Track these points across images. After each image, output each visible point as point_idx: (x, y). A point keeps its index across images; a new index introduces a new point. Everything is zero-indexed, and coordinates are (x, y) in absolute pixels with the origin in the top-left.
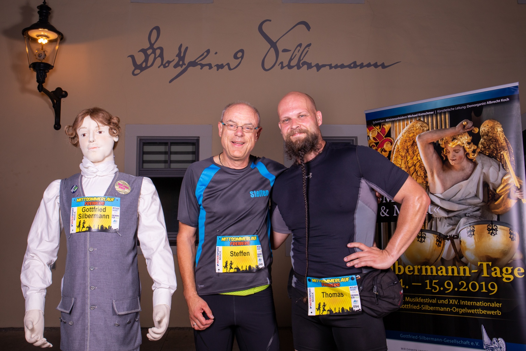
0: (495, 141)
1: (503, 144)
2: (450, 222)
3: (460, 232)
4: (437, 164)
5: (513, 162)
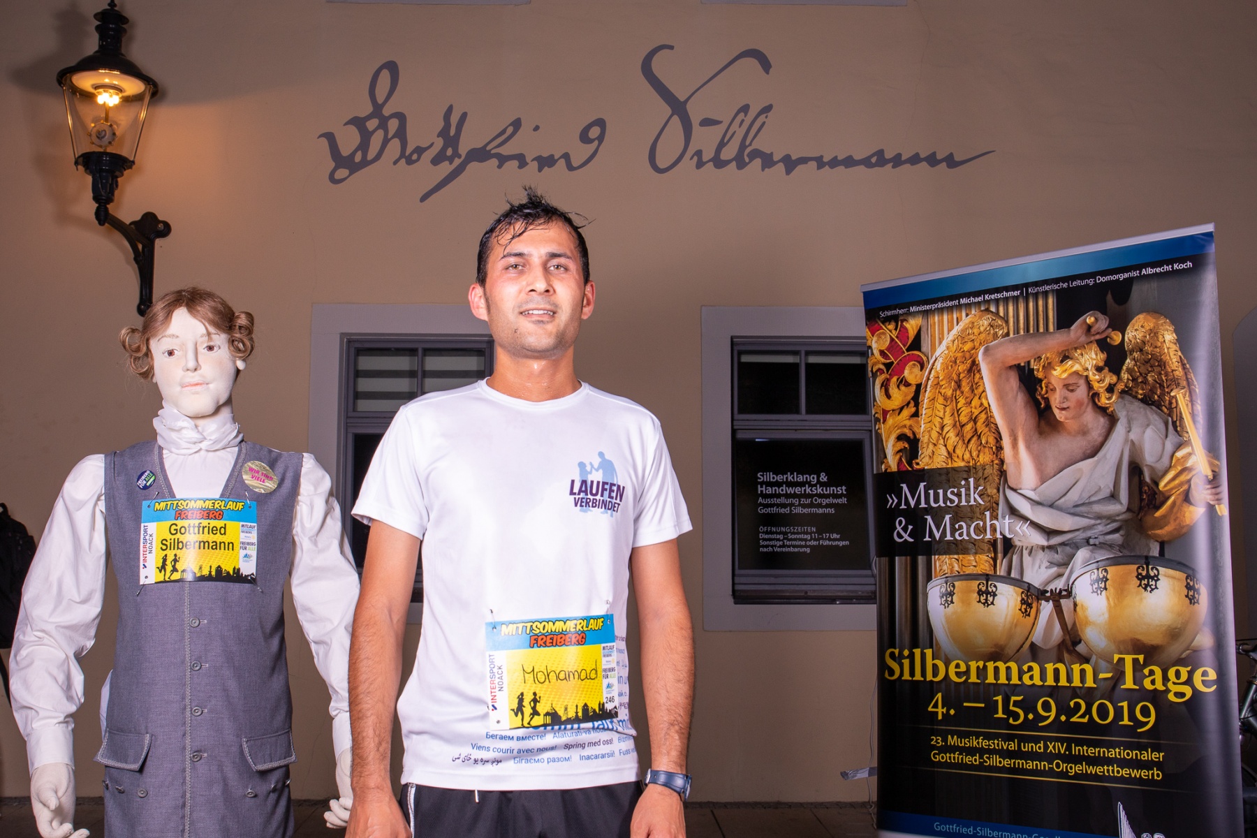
0: (1158, 365)
1: (1177, 373)
2: (1053, 558)
4: (1024, 417)
5: (1198, 415)
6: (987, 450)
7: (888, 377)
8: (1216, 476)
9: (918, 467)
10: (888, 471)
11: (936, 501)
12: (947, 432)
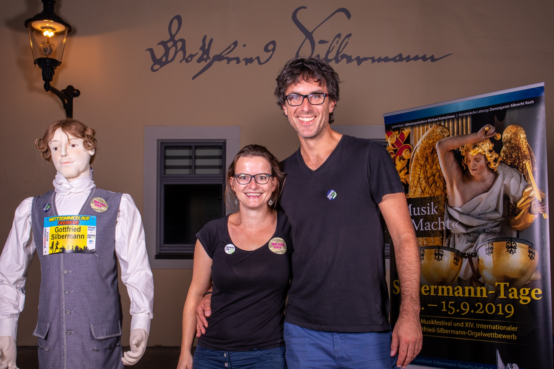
0: (518, 149)
1: (526, 153)
2: (469, 239)
4: (456, 174)
5: (535, 172)
6: (439, 189)
8: (543, 200)
11: (416, 212)
12: (421, 181)
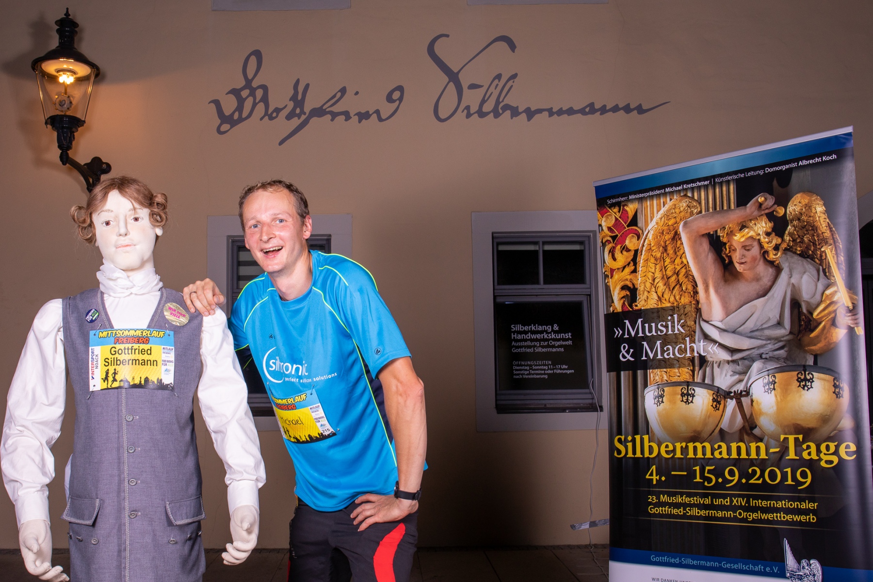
0: (812, 230)
1: (826, 234)
2: (736, 369)
3: (752, 386)
4: (714, 270)
5: (842, 264)
6: (686, 294)
7: (614, 245)
8: (855, 306)
9: (637, 308)
10: (615, 311)
11: (650, 331)
12: (657, 283)
